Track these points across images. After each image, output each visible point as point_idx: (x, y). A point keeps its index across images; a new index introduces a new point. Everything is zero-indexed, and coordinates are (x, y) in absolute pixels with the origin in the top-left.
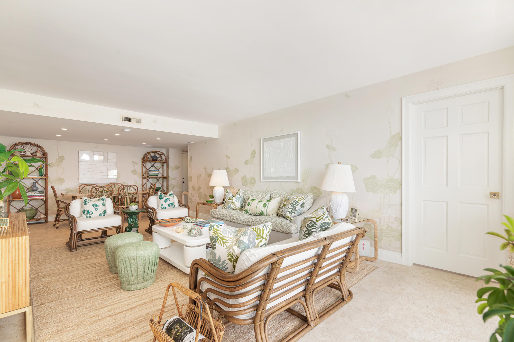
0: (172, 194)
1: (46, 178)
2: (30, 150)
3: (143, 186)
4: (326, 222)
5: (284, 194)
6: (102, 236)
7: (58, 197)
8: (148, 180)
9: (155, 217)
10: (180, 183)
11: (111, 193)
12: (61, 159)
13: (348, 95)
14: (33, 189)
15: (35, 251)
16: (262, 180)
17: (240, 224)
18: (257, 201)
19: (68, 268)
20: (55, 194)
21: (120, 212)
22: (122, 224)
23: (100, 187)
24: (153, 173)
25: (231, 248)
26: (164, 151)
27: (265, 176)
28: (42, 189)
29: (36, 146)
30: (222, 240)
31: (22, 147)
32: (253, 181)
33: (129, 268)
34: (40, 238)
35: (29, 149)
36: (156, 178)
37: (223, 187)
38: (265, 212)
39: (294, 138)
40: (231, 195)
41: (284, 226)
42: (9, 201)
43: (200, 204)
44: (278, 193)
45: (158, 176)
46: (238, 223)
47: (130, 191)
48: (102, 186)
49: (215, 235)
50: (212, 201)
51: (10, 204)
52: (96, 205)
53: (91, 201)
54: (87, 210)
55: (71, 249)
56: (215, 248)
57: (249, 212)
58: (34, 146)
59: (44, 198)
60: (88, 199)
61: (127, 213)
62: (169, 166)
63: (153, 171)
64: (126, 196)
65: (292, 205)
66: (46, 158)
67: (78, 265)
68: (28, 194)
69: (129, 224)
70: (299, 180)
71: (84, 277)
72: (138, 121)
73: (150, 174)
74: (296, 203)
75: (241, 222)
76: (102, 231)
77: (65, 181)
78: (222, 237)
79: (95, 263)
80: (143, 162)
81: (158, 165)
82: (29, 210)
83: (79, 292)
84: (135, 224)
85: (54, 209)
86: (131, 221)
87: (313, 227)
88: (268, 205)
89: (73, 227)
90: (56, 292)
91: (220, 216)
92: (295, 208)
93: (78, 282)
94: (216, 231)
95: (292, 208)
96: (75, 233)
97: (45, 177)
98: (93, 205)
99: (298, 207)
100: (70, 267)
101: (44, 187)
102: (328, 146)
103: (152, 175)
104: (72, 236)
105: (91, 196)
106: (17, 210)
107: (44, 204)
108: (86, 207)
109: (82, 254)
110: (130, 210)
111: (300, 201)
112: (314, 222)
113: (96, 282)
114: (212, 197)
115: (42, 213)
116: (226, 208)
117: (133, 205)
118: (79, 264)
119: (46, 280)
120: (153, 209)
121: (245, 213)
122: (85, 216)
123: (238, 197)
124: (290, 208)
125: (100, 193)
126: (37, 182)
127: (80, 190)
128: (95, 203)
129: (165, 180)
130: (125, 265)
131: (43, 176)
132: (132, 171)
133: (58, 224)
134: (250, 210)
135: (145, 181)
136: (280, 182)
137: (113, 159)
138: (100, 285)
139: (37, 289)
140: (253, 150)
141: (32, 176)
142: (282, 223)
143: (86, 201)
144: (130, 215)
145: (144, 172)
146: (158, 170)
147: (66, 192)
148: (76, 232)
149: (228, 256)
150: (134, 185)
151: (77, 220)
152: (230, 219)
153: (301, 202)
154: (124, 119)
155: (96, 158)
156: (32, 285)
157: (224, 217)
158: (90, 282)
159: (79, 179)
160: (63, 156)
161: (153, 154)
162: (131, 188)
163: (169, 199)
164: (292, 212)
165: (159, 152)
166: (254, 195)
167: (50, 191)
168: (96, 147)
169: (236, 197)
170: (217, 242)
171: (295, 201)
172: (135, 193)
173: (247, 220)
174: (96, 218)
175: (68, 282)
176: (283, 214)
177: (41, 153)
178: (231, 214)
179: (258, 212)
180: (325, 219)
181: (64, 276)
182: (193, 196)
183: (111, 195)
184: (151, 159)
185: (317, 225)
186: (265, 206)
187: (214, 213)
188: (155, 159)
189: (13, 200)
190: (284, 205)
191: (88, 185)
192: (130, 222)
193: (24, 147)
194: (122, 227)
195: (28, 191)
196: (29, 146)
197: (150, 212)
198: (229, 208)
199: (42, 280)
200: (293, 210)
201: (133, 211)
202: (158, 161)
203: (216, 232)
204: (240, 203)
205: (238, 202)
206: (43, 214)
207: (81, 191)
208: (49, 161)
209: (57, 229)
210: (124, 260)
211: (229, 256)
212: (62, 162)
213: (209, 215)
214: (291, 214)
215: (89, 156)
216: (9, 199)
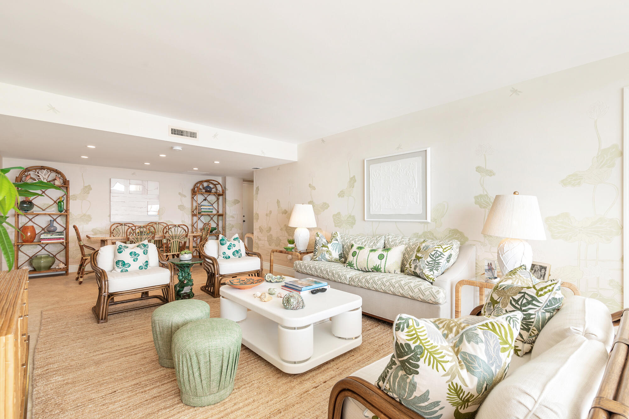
0: (237, 238)
1: (67, 215)
2: (46, 177)
3: (193, 226)
4: (557, 296)
5: (408, 239)
6: (142, 297)
7: (83, 240)
8: (199, 218)
9: (216, 270)
10: (240, 222)
11: (153, 235)
12: (87, 189)
13: (517, 90)
14: (49, 230)
15: (48, 321)
16: (366, 219)
17: (345, 284)
18: (367, 250)
19: (95, 354)
20: (78, 237)
21: (169, 264)
22: (172, 282)
23: (139, 228)
24: (206, 209)
25: (457, 376)
26: (220, 180)
27: (371, 213)
28: (63, 229)
29: (55, 172)
30: (433, 356)
31: (36, 173)
32: (352, 221)
33: (196, 369)
34: (57, 299)
35: (45, 175)
36: (209, 215)
37: (308, 229)
38: (382, 266)
39: (421, 157)
40: (325, 240)
41: (425, 292)
42: (18, 245)
43: (276, 251)
44: (396, 238)
45: (212, 213)
46: (341, 283)
47: (178, 233)
48: (142, 226)
49: (414, 343)
50: (293, 248)
51: (18, 249)
52: (135, 254)
53: (128, 247)
54: (122, 261)
55: (99, 320)
56: (417, 373)
57: (355, 265)
58: (52, 171)
59: (65, 242)
60: (123, 244)
61: (177, 265)
62: (227, 200)
63: (206, 207)
64: (173, 239)
65: (433, 258)
66: (67, 188)
67: (110, 350)
68: (43, 236)
69: (180, 281)
70: (429, 220)
71: (119, 374)
72: (193, 135)
73: (202, 210)
74: (440, 256)
75: (347, 281)
76: (143, 293)
77: (91, 218)
78: (431, 348)
79: (134, 345)
80: (193, 195)
81: (212, 198)
82: (45, 258)
83: (111, 407)
84: (189, 280)
85: (77, 256)
86: (182, 276)
87: (530, 306)
88: (387, 257)
89: (102, 285)
90: (74, 406)
91: (310, 271)
92: (438, 263)
93: (110, 386)
94: (416, 333)
95: (434, 262)
96: (105, 296)
97: (66, 213)
98: (131, 254)
99: (443, 261)
100: (97, 353)
101: (65, 227)
102: (478, 169)
103: (205, 212)
104: (101, 301)
105: (126, 240)
106: (28, 258)
107: (64, 249)
108: (121, 257)
109: (116, 329)
110: (181, 260)
111: (445, 251)
112: (532, 297)
113: (139, 385)
114: (292, 242)
115: (61, 262)
116: (317, 259)
117: (185, 253)
118: (111, 348)
119: (59, 378)
120: (214, 260)
121: (349, 267)
122: (119, 270)
123: (335, 244)
124: (431, 262)
125: (139, 235)
126: (55, 220)
127: (112, 231)
128: (133, 250)
129: (220, 218)
130: (189, 364)
131: (64, 212)
132: (179, 206)
133: (81, 277)
134: (356, 264)
135: (195, 219)
136: (396, 222)
137: (155, 189)
138: (145, 391)
139: (43, 398)
140: (352, 176)
141: (48, 211)
142: (420, 286)
143: (120, 248)
144: (182, 268)
145: (194, 208)
146: (212, 205)
147: (92, 233)
148: (106, 294)
149: (448, 394)
150: (184, 225)
151: (108, 277)
152: (327, 276)
153: (446, 254)
154: (175, 132)
155: (133, 188)
156: (36, 391)
157: (317, 272)
158: (129, 385)
159: (110, 217)
160: (89, 186)
161: (205, 184)
162: (180, 229)
163: (234, 246)
164: (434, 268)
165: (214, 181)
166: (358, 241)
167: (72, 232)
168: (133, 174)
169: (333, 244)
170: (422, 360)
171: (438, 252)
172: (185, 235)
173: (357, 279)
174: (135, 273)
175: (94, 383)
176: (418, 271)
177: (62, 181)
178: (328, 268)
179: (371, 266)
180: (557, 292)
181: (87, 370)
182: (260, 240)
183: (153, 238)
184: (204, 191)
185: (539, 302)
186: (382, 258)
187: (300, 266)
188: (208, 191)
189: (23, 244)
190: (418, 258)
191: (122, 225)
192: (181, 278)
193: (38, 173)
194: (172, 285)
195: (43, 232)
196: (45, 171)
197: (208, 263)
198: (322, 260)
199: (53, 380)
200: (435, 265)
201: (186, 262)
202: (213, 193)
203: (415, 336)
204: (339, 253)
205: (336, 251)
206: (63, 263)
207: (113, 233)
208: (72, 192)
209: (81, 284)
210: (188, 356)
211: (452, 392)
212: (89, 193)
213: (292, 268)
214: (433, 272)
215: (124, 186)
216: (18, 243)
